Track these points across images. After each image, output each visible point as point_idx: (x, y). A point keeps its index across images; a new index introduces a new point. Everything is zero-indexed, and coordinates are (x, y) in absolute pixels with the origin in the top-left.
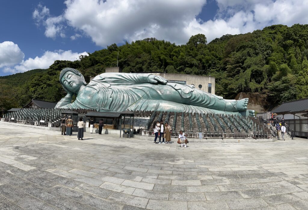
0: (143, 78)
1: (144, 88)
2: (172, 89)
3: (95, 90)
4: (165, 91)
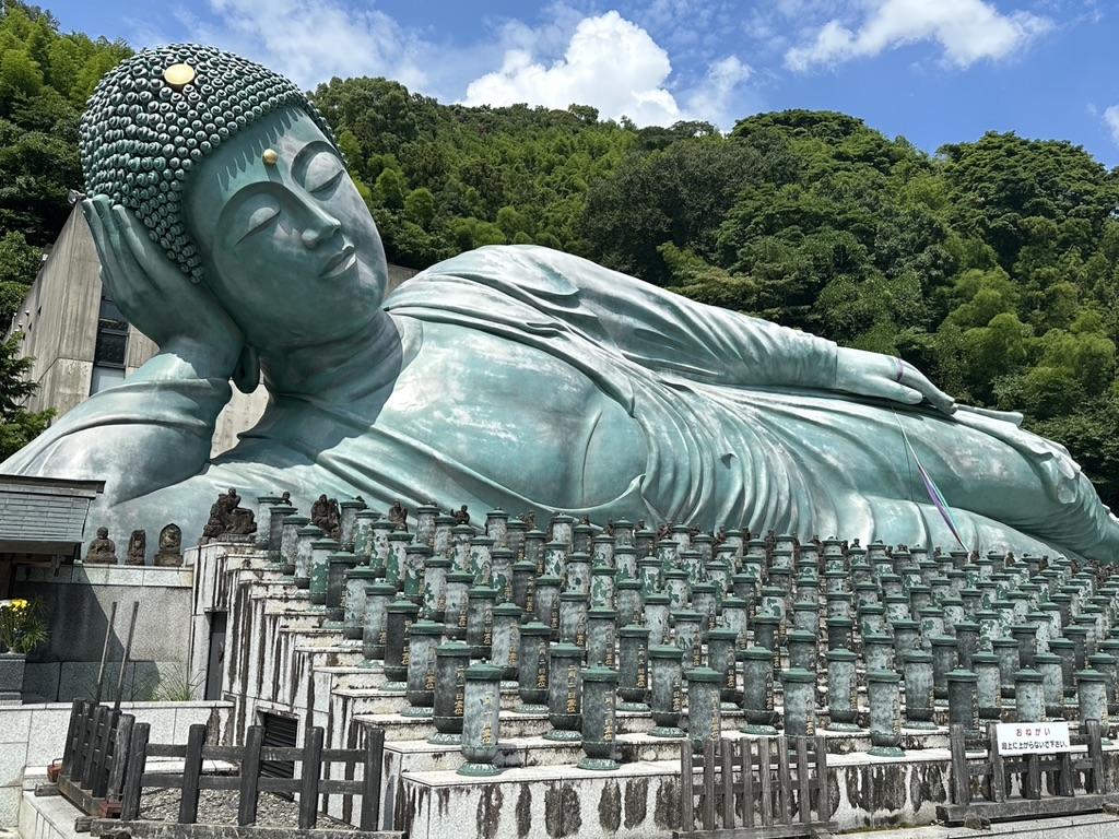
2: (1010, 450)
3: (587, 381)
4: (979, 456)
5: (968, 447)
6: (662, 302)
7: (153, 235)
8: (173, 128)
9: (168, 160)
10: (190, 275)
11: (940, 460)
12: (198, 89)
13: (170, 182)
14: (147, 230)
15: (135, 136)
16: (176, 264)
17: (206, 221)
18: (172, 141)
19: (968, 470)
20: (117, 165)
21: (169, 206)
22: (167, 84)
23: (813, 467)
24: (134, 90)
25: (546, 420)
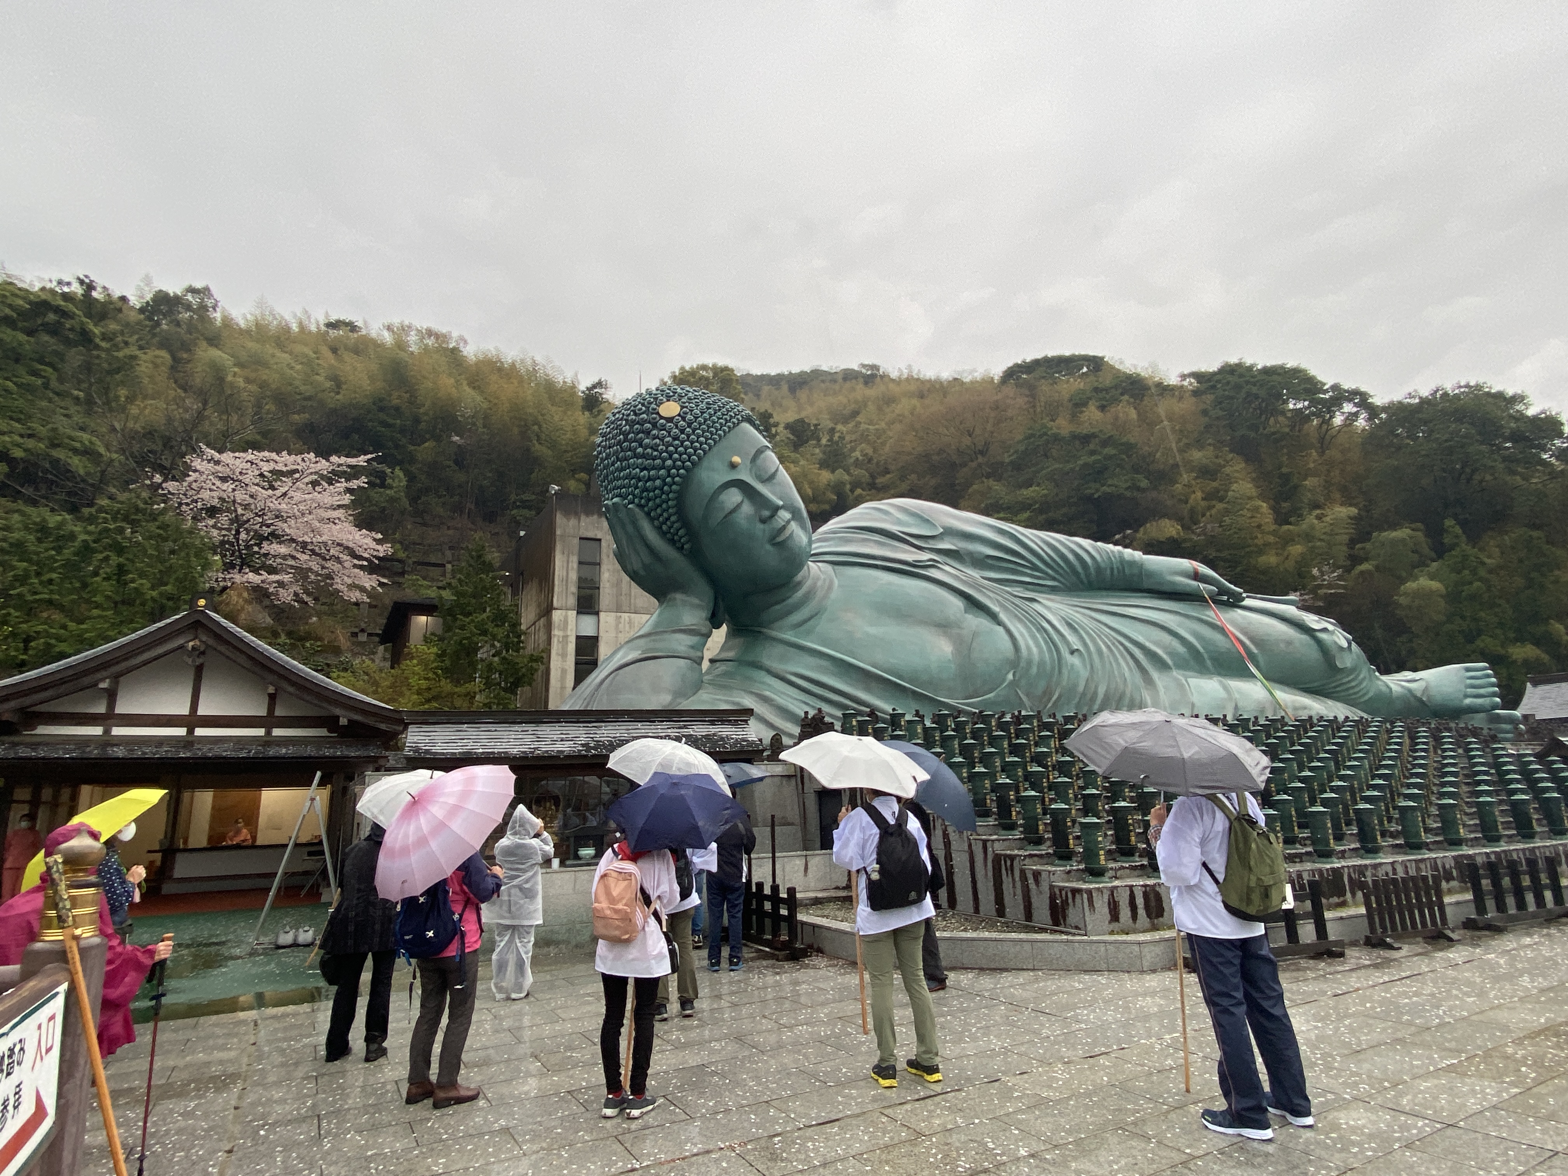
6: (1003, 532)
7: (656, 523)
8: (671, 448)
9: (669, 471)
10: (682, 547)
12: (684, 419)
13: (670, 486)
14: (652, 520)
15: (643, 456)
16: (672, 542)
17: (696, 512)
18: (671, 457)
20: (629, 477)
21: (670, 503)
22: (662, 417)
24: (638, 423)
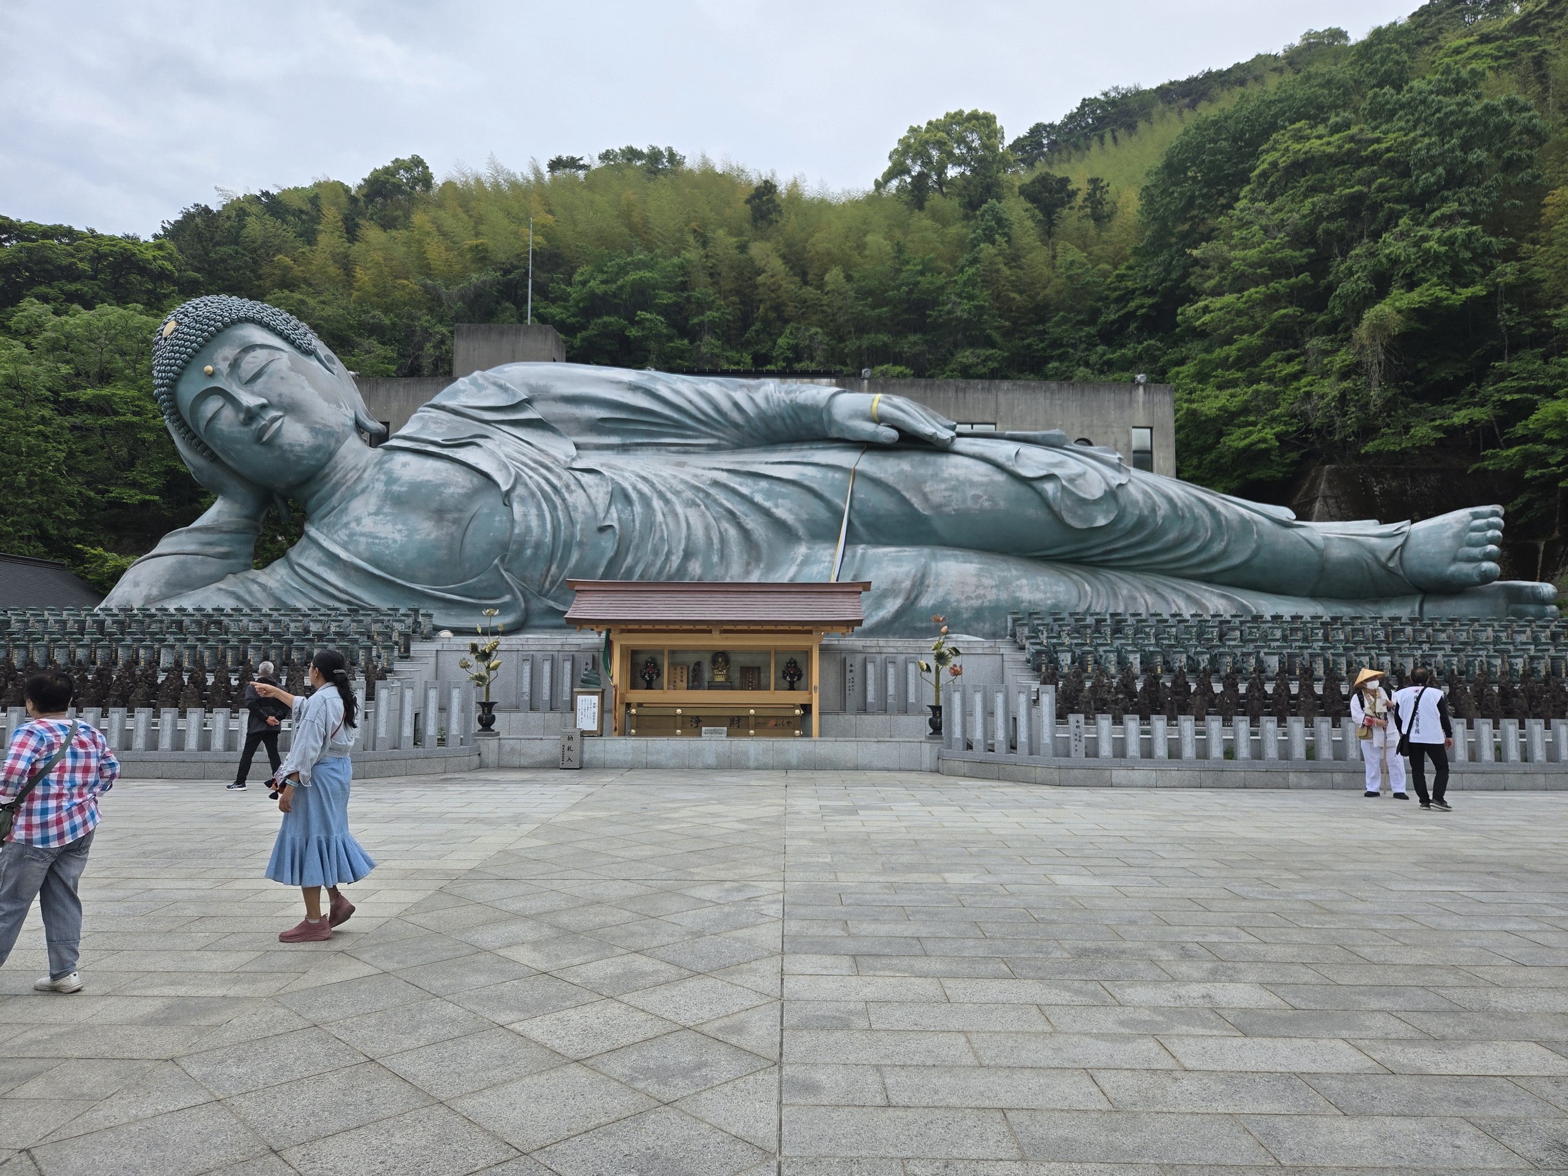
0: (798, 410)
1: (810, 471)
2: (1000, 478)
3: (477, 480)
4: (953, 489)
5: (944, 480)
6: (634, 388)
11: (904, 501)
19: (938, 508)
23: (752, 523)
25: (429, 518)
